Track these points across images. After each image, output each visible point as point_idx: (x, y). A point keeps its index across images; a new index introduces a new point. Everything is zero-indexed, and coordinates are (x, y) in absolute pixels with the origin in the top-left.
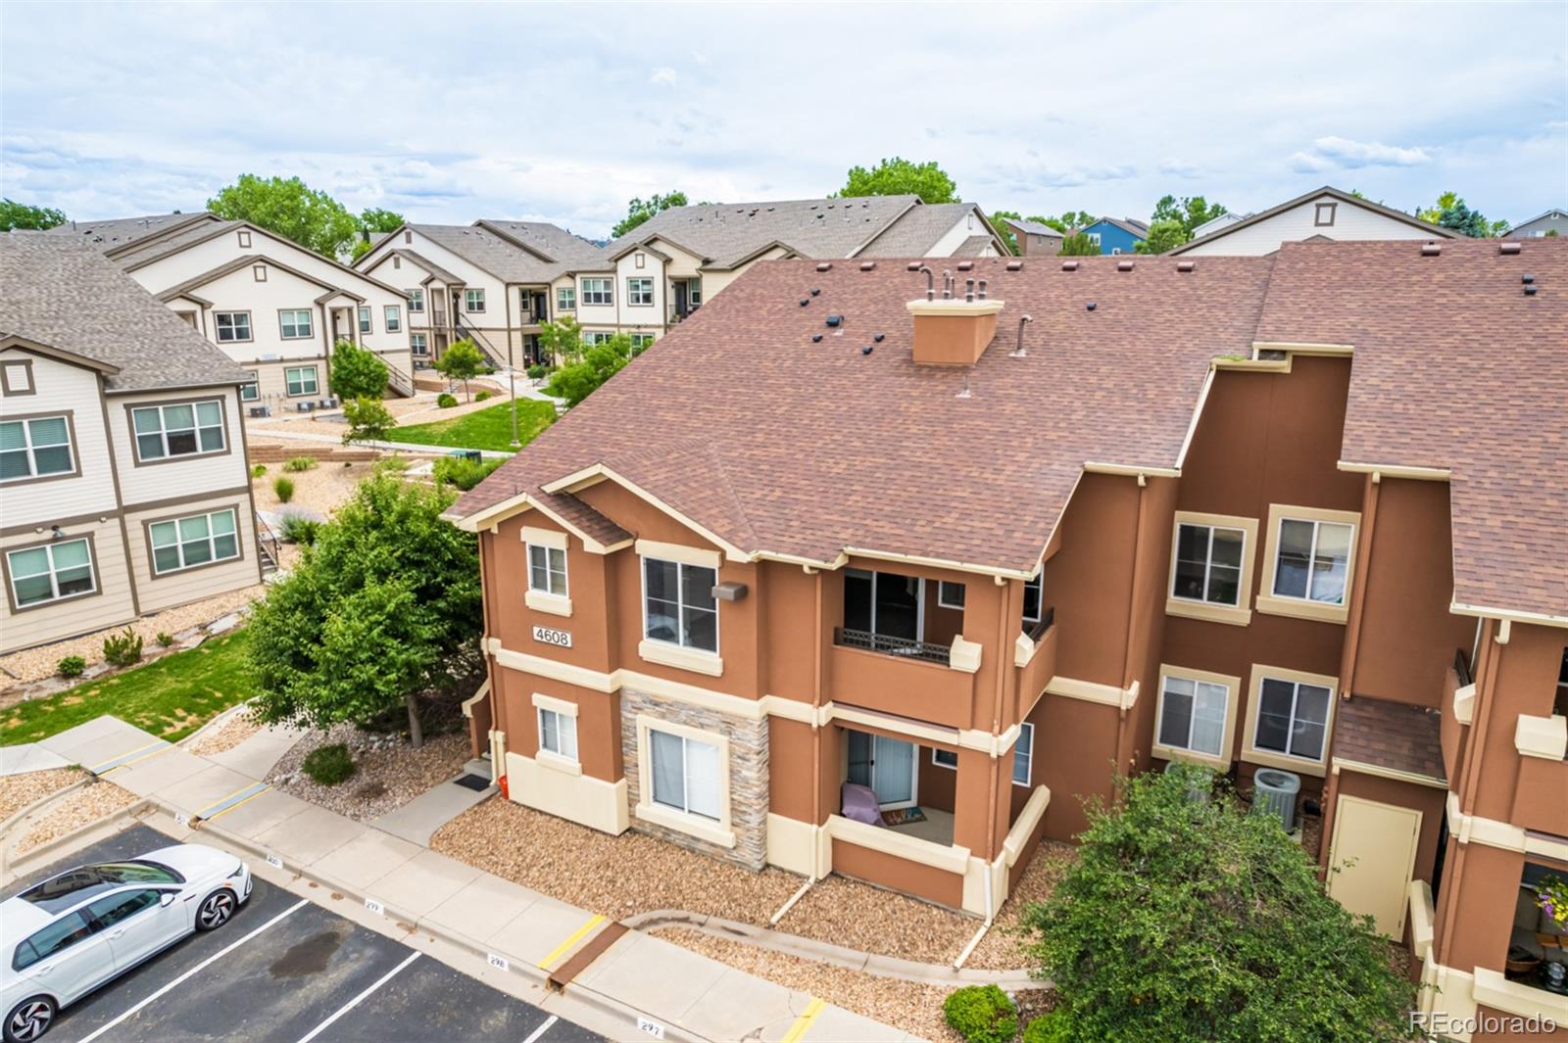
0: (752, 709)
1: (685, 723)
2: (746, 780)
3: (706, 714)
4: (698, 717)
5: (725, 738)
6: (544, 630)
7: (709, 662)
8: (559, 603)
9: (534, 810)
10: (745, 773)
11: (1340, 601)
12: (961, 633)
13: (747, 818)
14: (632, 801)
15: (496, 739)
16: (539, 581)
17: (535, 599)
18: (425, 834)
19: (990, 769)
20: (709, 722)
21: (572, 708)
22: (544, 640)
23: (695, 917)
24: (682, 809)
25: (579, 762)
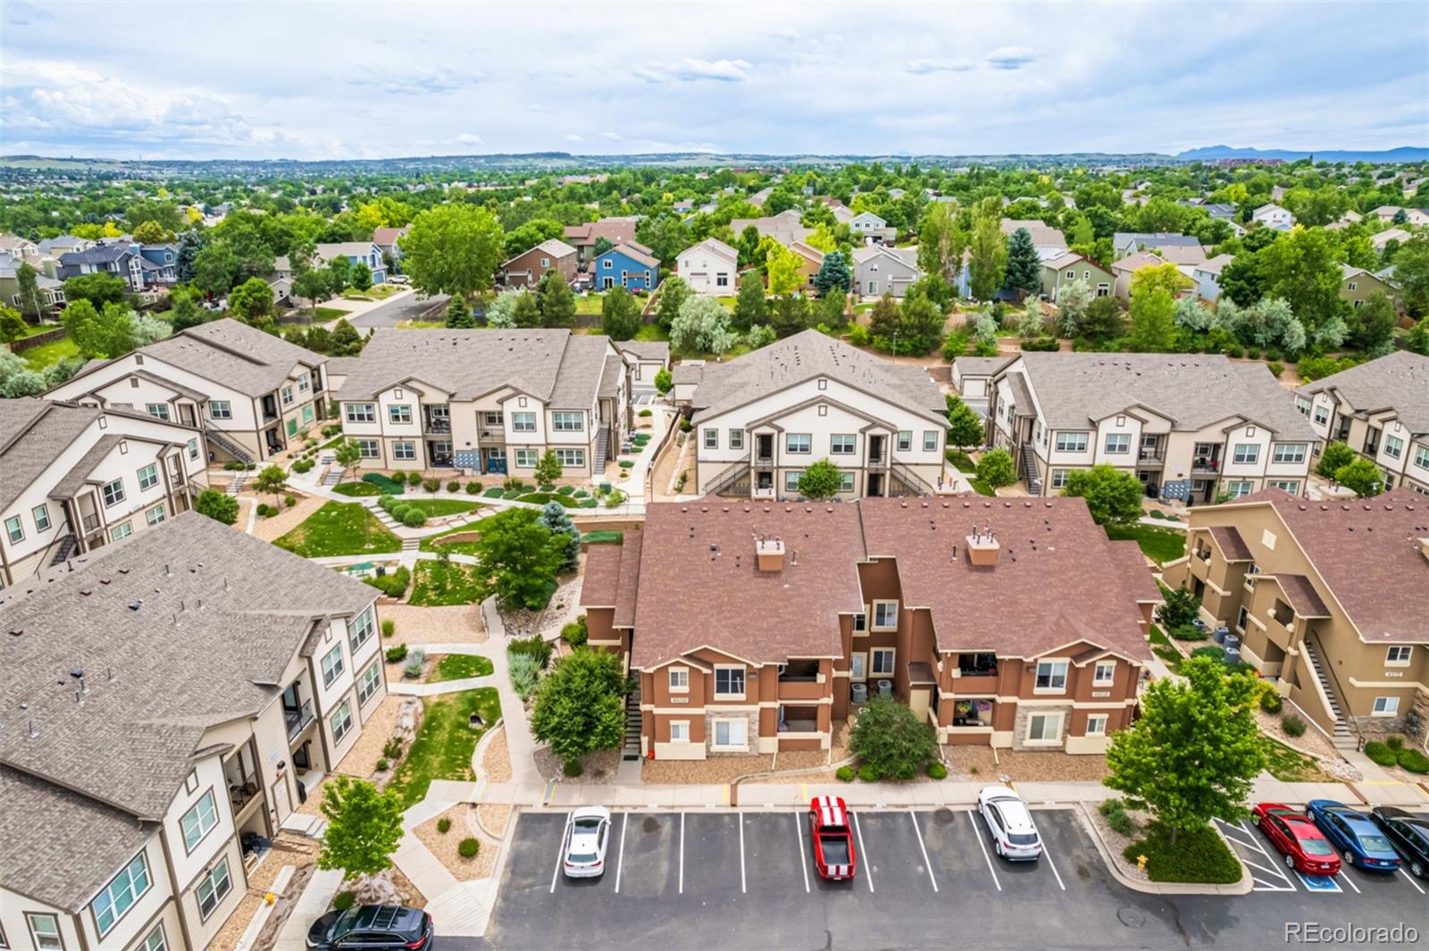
0: (756, 708)
1: (731, 718)
2: (754, 730)
3: (739, 713)
4: (736, 715)
5: (747, 719)
6: (676, 699)
7: (741, 696)
8: (685, 689)
9: (666, 760)
10: (754, 728)
11: (894, 625)
12: (819, 674)
13: (754, 741)
14: (708, 747)
15: (645, 740)
16: (675, 683)
17: (672, 689)
18: (638, 780)
19: (829, 708)
20: (740, 715)
21: (688, 723)
22: (676, 702)
23: (749, 775)
24: (729, 745)
25: (689, 739)
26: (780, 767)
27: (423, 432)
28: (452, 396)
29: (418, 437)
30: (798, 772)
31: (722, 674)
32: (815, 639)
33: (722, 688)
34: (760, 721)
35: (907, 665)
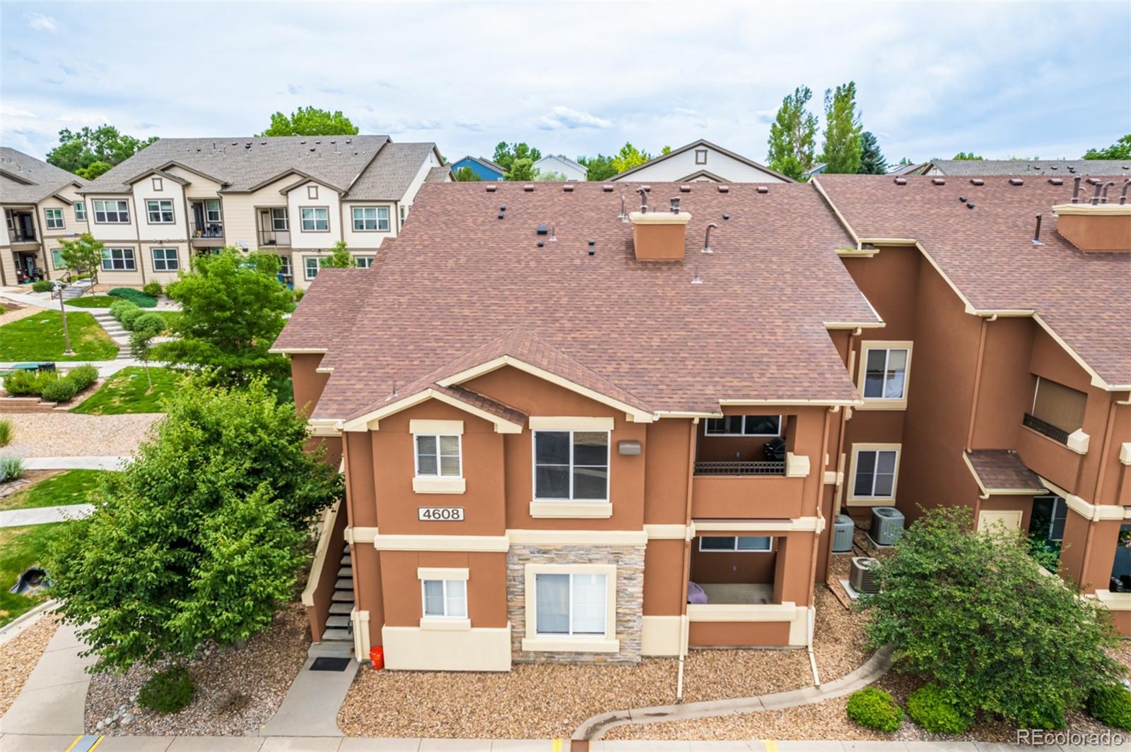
0: (638, 538)
1: (575, 562)
2: (631, 596)
3: (594, 550)
4: (586, 555)
5: (614, 566)
6: (431, 510)
7: (601, 508)
8: (455, 483)
9: (413, 672)
10: (630, 590)
11: (901, 397)
12: (792, 450)
13: (631, 624)
14: (516, 639)
15: (360, 618)
16: (428, 466)
17: (423, 483)
18: (329, 725)
19: (813, 542)
20: (598, 556)
21: (463, 573)
22: (432, 518)
23: (619, 714)
24: (568, 633)
25: (469, 618)
26: (697, 693)
27: (191, 235)
28: (225, 186)
29: (183, 241)
30: (747, 704)
31: (552, 445)
32: (780, 367)
33: (552, 485)
34: (645, 572)
35: (965, 456)
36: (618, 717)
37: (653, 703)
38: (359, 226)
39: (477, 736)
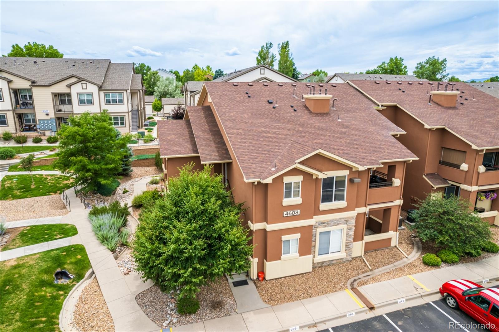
0: (353, 214)
1: (333, 226)
2: (350, 235)
3: (340, 220)
4: (337, 223)
5: (346, 225)
6: (288, 212)
7: (343, 204)
8: (298, 200)
9: (276, 279)
10: (350, 233)
12: (394, 177)
13: (350, 246)
14: (313, 258)
15: (255, 261)
16: (288, 195)
17: (286, 202)
19: (399, 208)
20: (341, 222)
21: (298, 236)
22: (288, 215)
23: (356, 278)
24: (328, 253)
25: (299, 253)
26: (374, 266)
27: (14, 107)
28: (33, 82)
29: (9, 111)
31: (328, 182)
33: (327, 198)
34: (355, 226)
35: (424, 176)
36: (356, 279)
37: (363, 273)
38: (108, 102)
39: (319, 295)
